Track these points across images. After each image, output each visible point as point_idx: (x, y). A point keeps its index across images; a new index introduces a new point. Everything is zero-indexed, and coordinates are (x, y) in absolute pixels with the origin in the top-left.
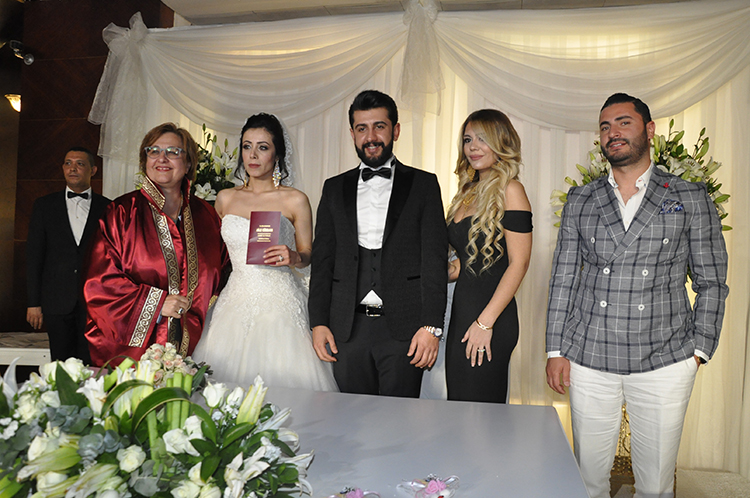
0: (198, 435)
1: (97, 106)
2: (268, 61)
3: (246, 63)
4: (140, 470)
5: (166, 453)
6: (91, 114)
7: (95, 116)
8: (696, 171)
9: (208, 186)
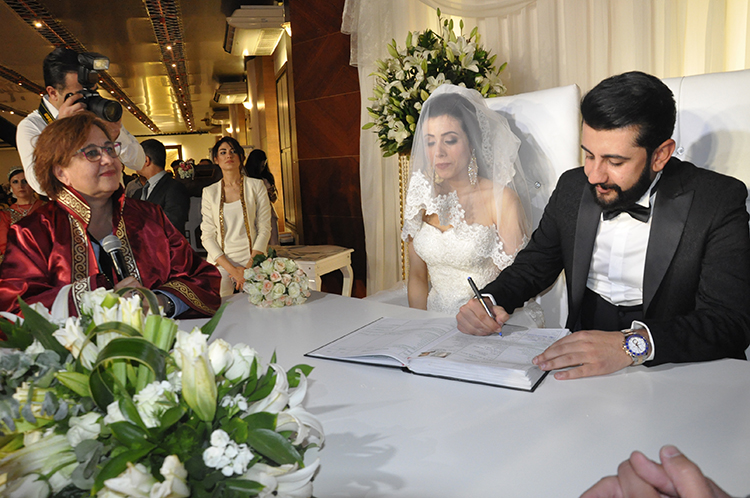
6: (343, 25)
7: (346, 26)
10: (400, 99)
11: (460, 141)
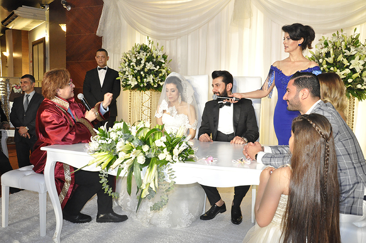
0: (165, 141)
1: (100, 28)
2: (174, 6)
3: (164, 7)
4: (148, 151)
5: (156, 146)
6: (97, 32)
7: (99, 33)
8: (364, 52)
9: (151, 63)
10: (135, 70)
11: (175, 91)
